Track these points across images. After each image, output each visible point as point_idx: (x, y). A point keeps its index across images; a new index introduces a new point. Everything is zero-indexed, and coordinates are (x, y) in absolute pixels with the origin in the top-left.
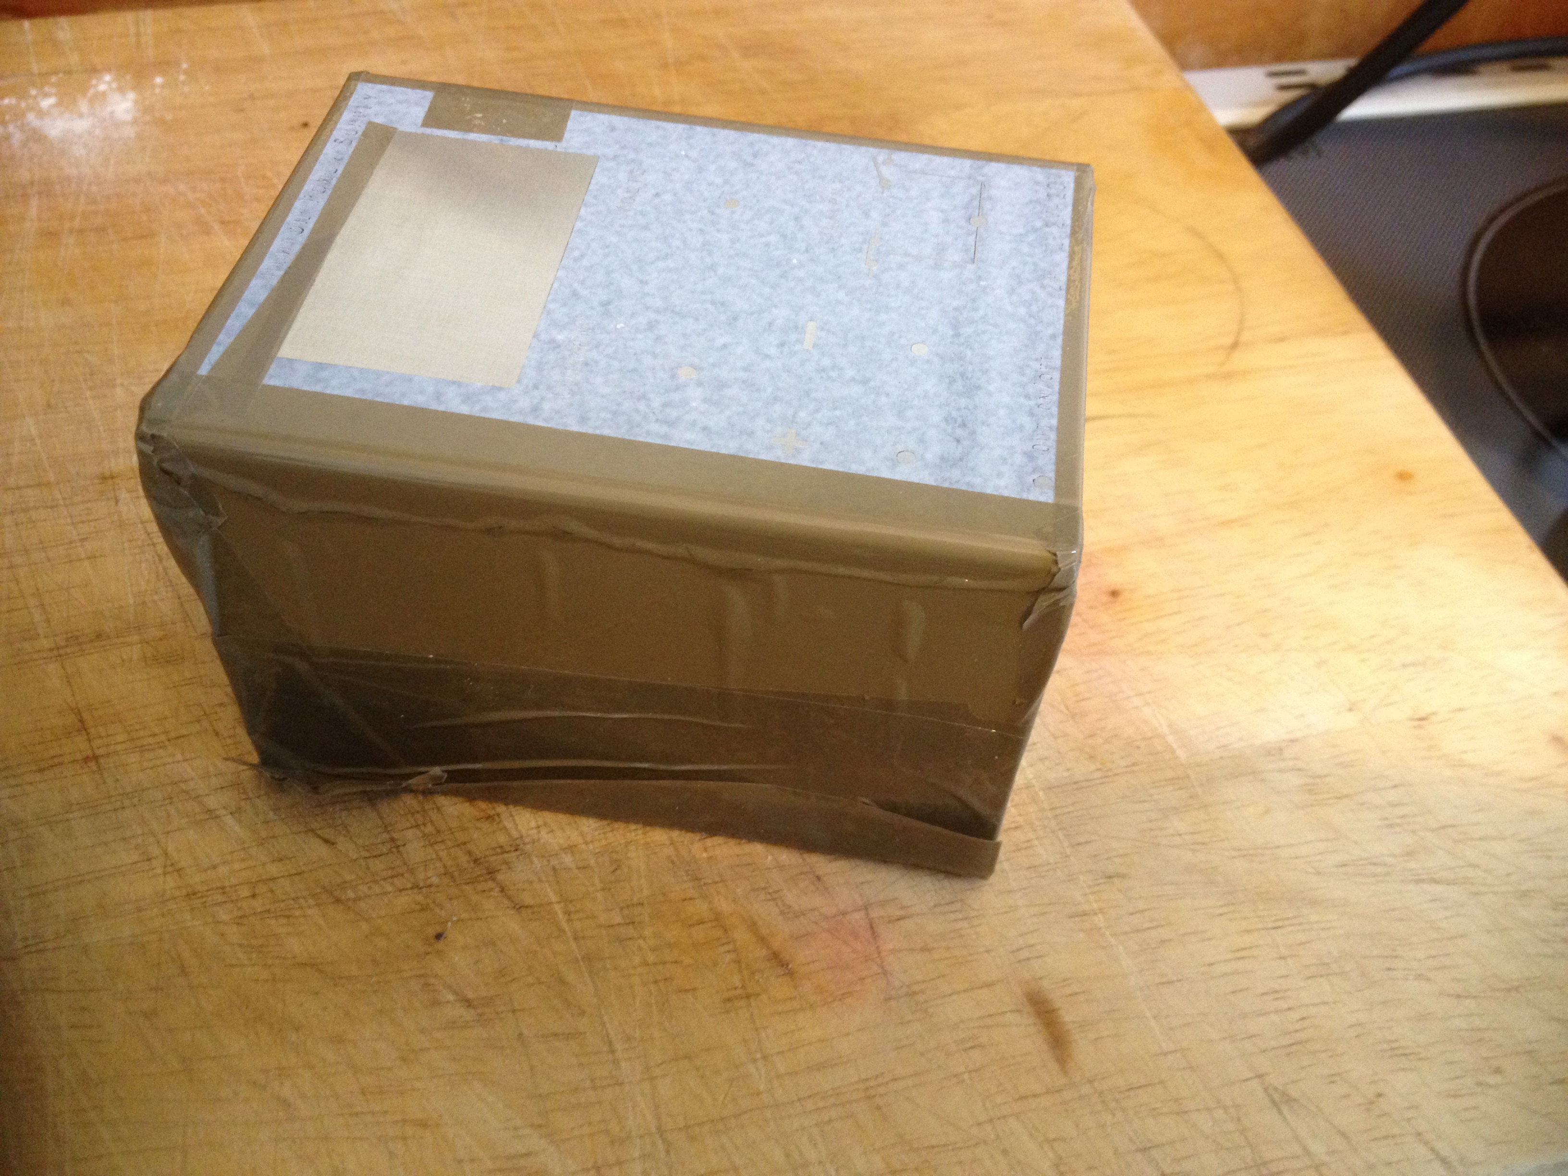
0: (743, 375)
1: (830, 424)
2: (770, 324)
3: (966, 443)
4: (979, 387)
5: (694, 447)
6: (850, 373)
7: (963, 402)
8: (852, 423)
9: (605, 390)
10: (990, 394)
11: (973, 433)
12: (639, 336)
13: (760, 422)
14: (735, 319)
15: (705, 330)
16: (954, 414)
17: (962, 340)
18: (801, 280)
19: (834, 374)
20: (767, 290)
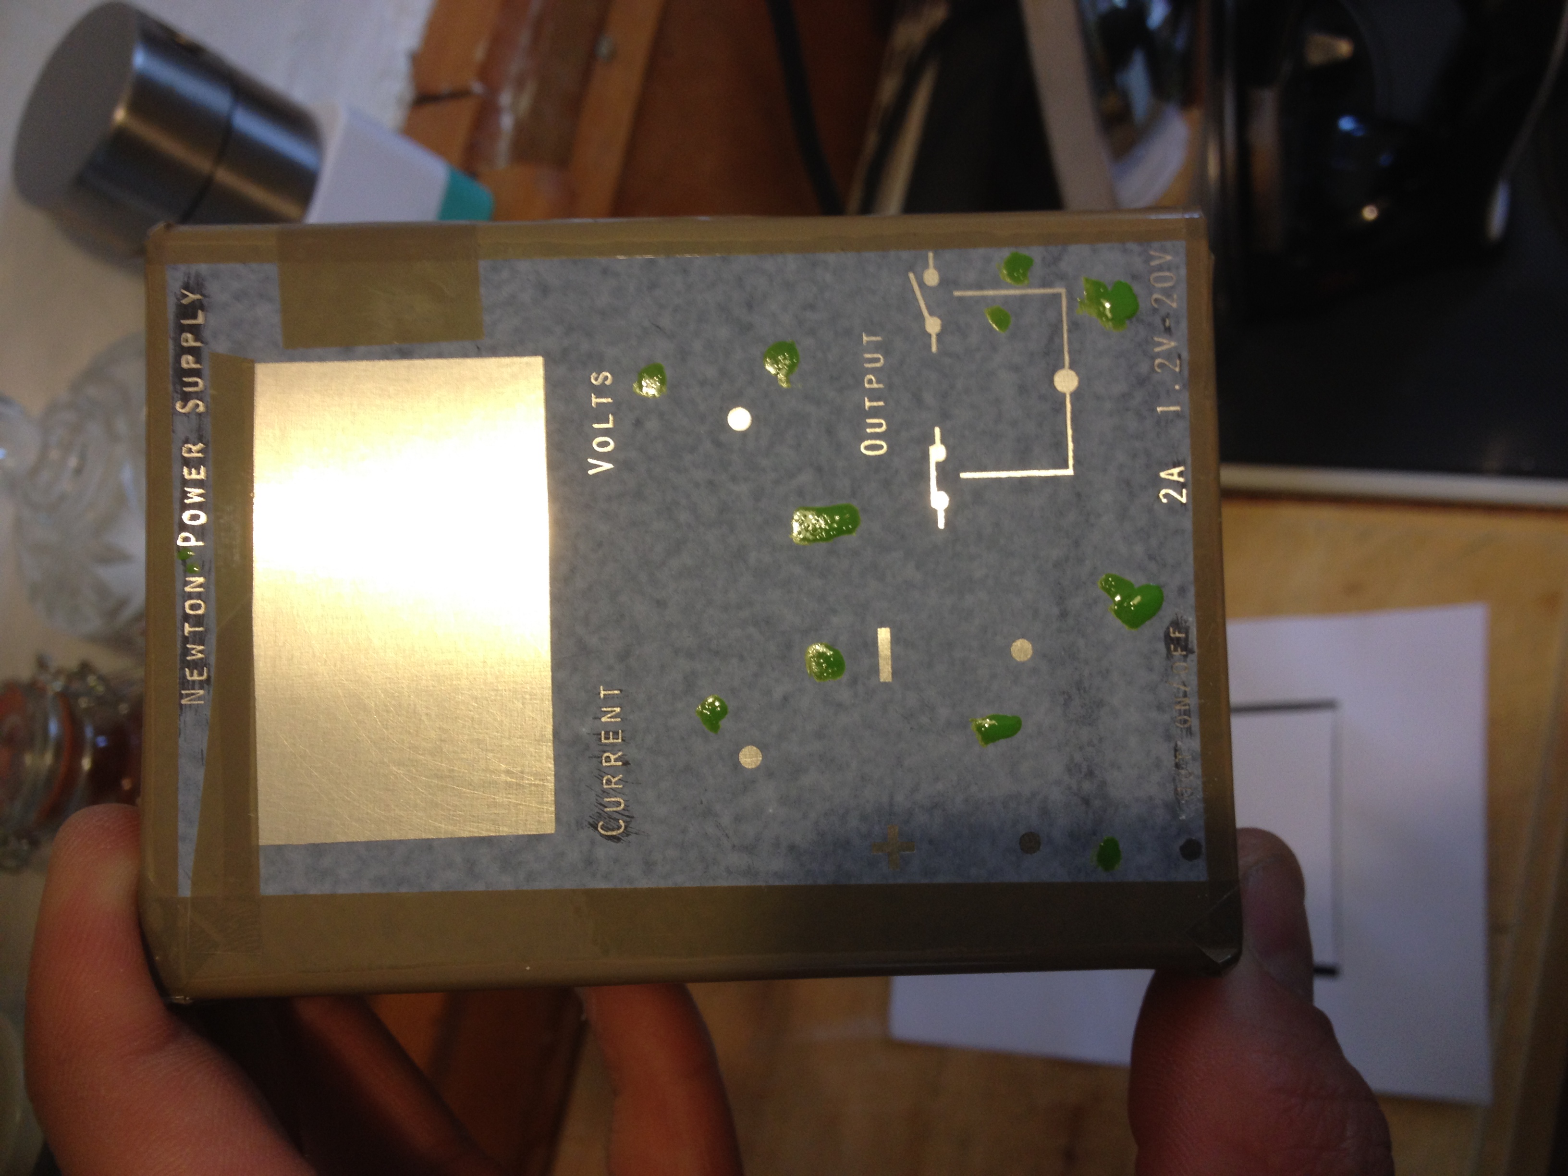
0: (816, 746)
1: (934, 807)
3: (1097, 803)
6: (943, 713)
7: (1085, 733)
8: (959, 799)
9: (661, 811)
10: (1114, 713)
11: (1103, 784)
12: (679, 705)
13: (854, 822)
14: (789, 646)
17: (1071, 622)
20: (818, 582)
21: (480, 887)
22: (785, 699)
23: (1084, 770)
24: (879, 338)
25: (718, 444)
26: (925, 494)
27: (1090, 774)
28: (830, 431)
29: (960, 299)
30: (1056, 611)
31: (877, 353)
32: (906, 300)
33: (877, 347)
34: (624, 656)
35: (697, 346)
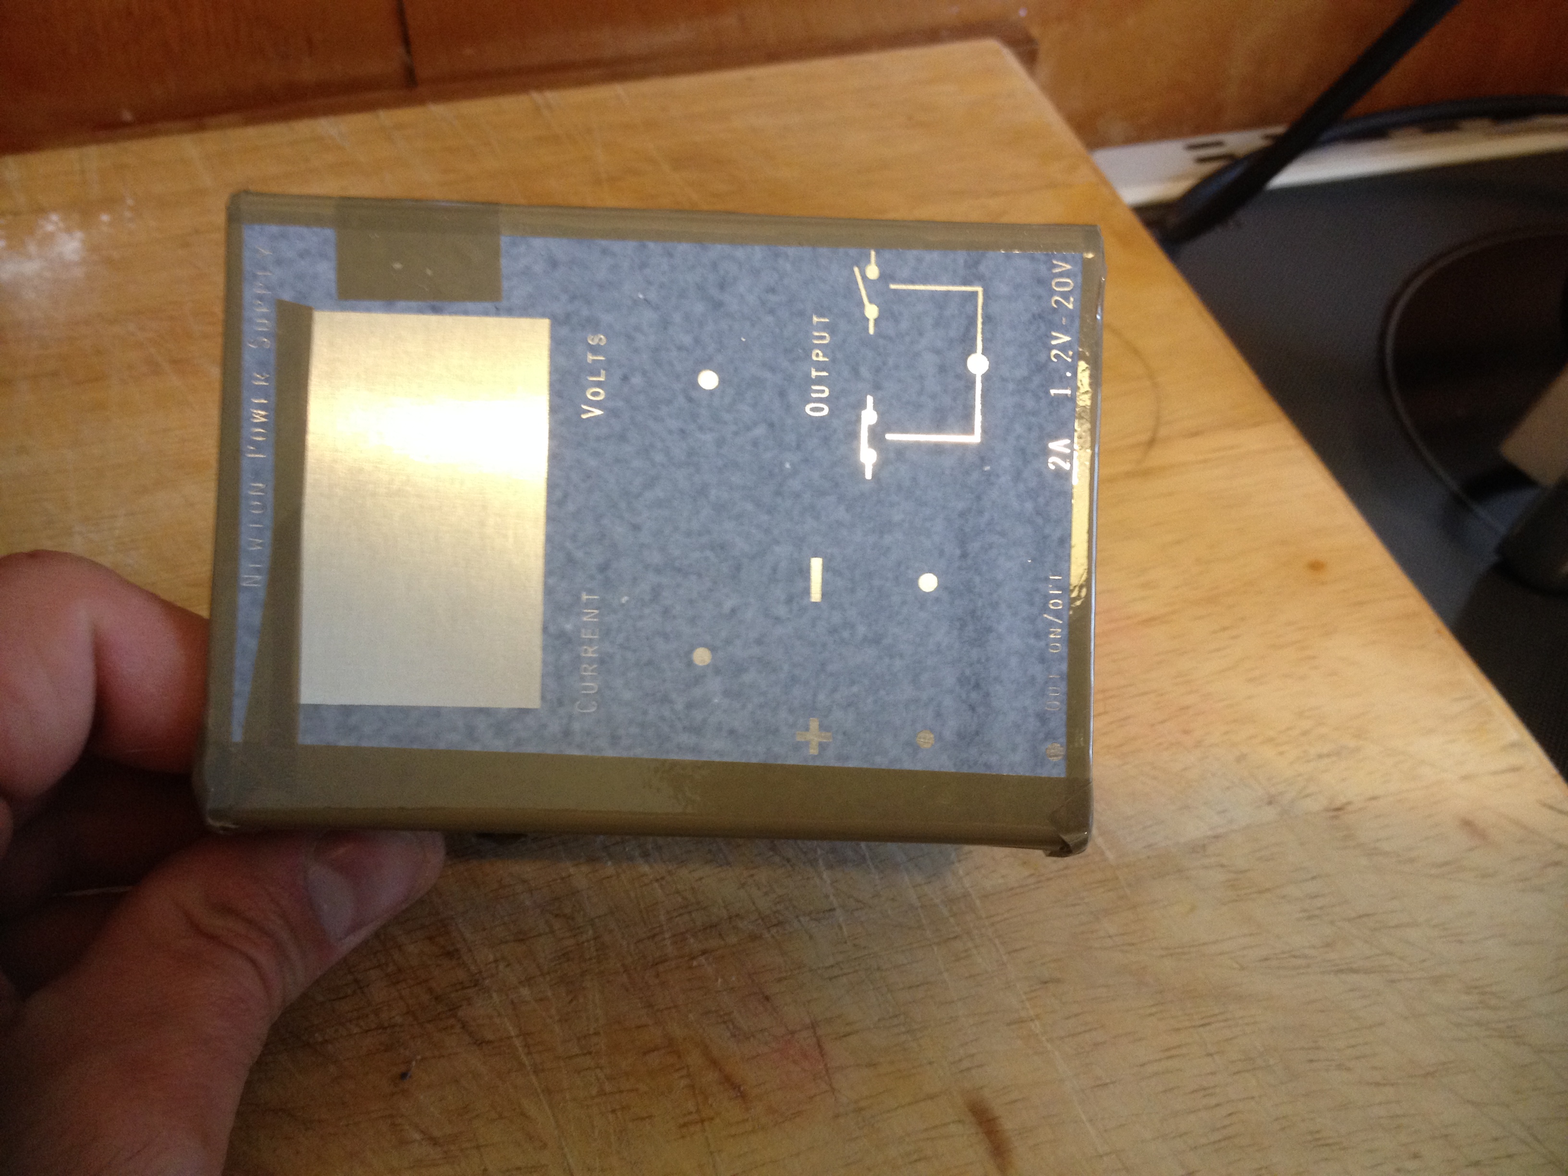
0: (756, 651)
1: (849, 705)
2: (774, 570)
3: (981, 710)
4: (989, 630)
5: (726, 759)
6: (862, 630)
7: (975, 653)
8: (870, 700)
9: (627, 695)
10: (1000, 638)
11: (987, 695)
12: (647, 611)
13: (783, 714)
14: (738, 568)
15: (711, 590)
16: (968, 672)
17: (970, 562)
18: (797, 496)
19: (846, 634)
20: (765, 518)
21: (477, 748)
22: (733, 611)
23: (973, 681)
24: (827, 320)
25: (690, 400)
26: (856, 451)
27: (977, 686)
28: (782, 394)
29: (895, 291)
30: (958, 552)
31: (824, 331)
32: (851, 290)
33: (825, 327)
34: (603, 568)
35: (677, 318)
